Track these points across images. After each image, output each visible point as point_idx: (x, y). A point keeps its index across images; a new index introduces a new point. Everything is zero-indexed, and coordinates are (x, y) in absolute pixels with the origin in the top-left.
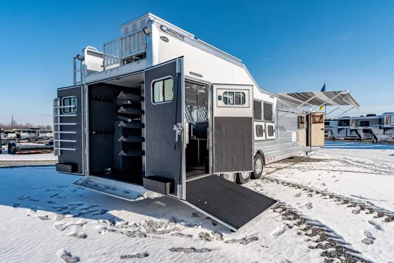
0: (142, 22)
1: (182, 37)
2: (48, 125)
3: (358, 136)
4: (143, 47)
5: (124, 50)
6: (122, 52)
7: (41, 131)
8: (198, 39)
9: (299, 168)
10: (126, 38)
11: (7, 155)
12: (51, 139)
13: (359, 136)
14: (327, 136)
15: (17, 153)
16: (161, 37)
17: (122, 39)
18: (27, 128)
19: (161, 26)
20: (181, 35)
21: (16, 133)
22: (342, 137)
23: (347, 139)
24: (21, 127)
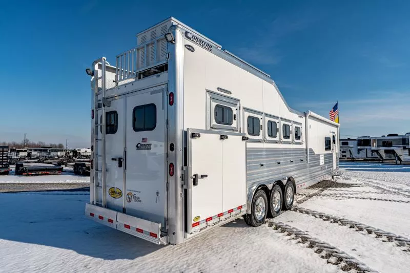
0: (164, 29)
1: (209, 47)
2: (61, 143)
3: (379, 156)
4: (164, 58)
5: (140, 62)
6: (138, 65)
7: (52, 150)
8: (226, 51)
9: (330, 195)
10: (143, 47)
11: (13, 176)
12: (61, 158)
13: (381, 156)
14: (345, 156)
15: (24, 174)
16: (185, 46)
17: (138, 49)
18: (39, 146)
19: (186, 33)
20: (208, 45)
21: (28, 151)
22: (362, 158)
23: (367, 160)
24: (34, 145)
